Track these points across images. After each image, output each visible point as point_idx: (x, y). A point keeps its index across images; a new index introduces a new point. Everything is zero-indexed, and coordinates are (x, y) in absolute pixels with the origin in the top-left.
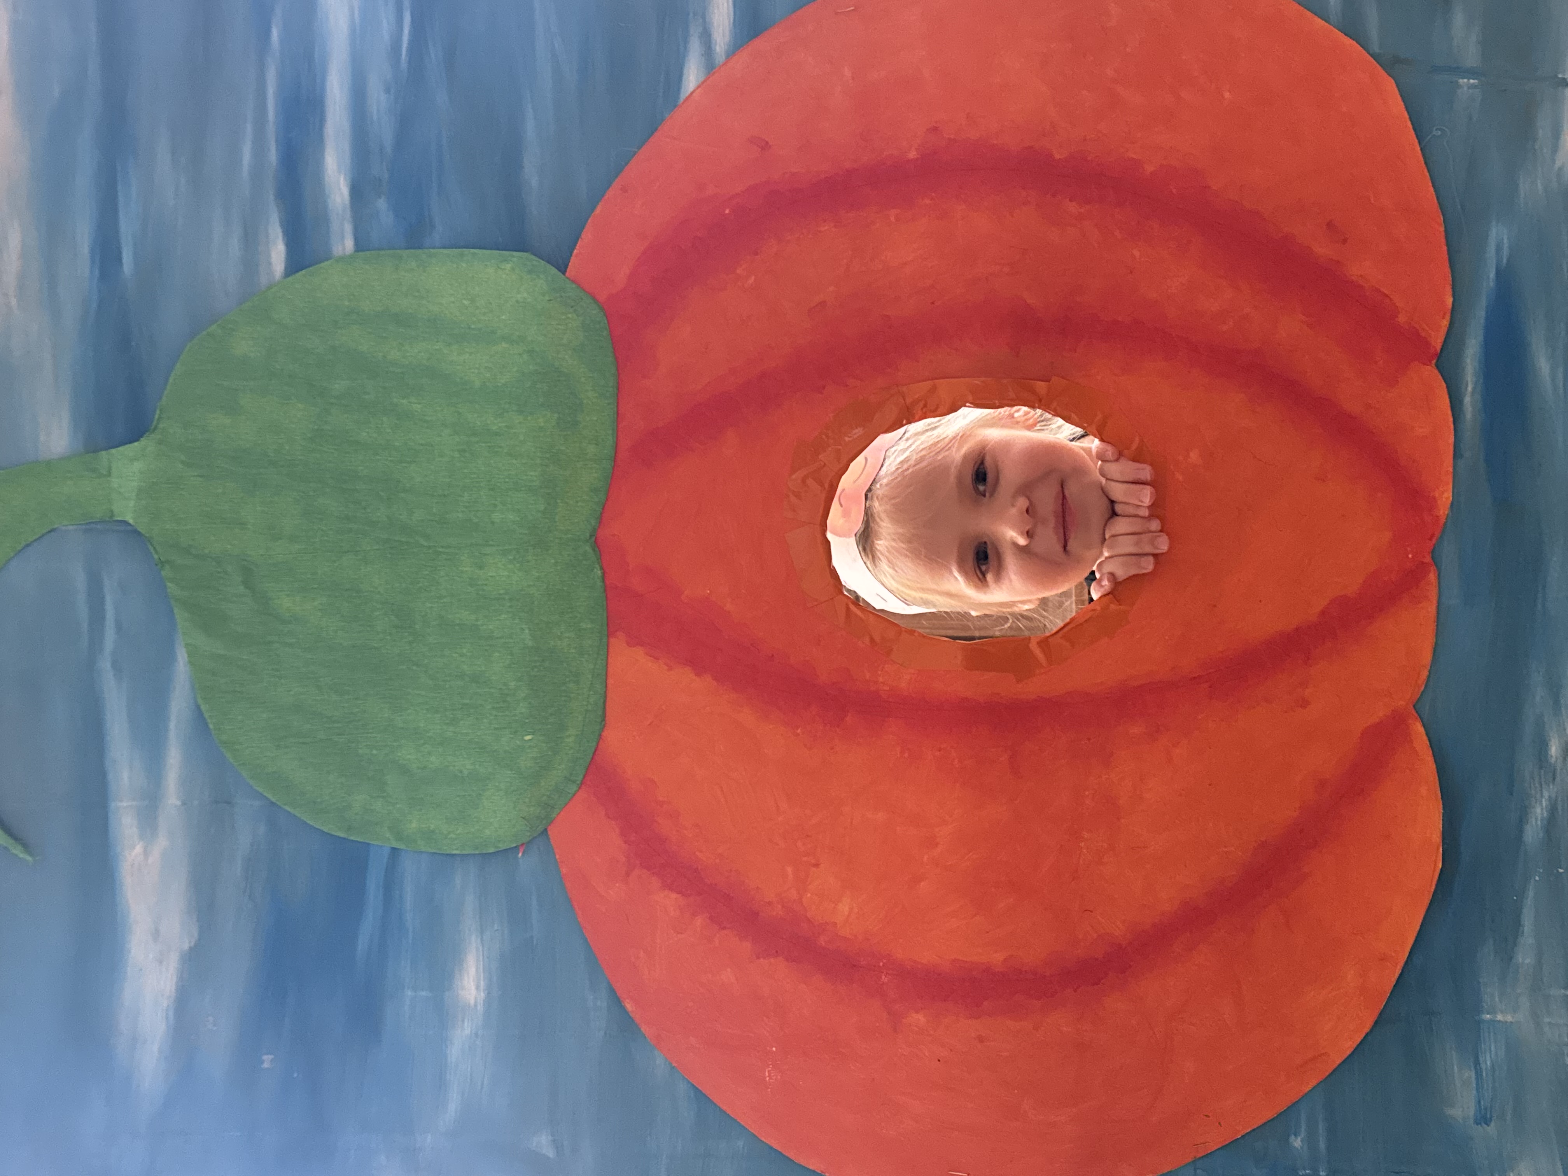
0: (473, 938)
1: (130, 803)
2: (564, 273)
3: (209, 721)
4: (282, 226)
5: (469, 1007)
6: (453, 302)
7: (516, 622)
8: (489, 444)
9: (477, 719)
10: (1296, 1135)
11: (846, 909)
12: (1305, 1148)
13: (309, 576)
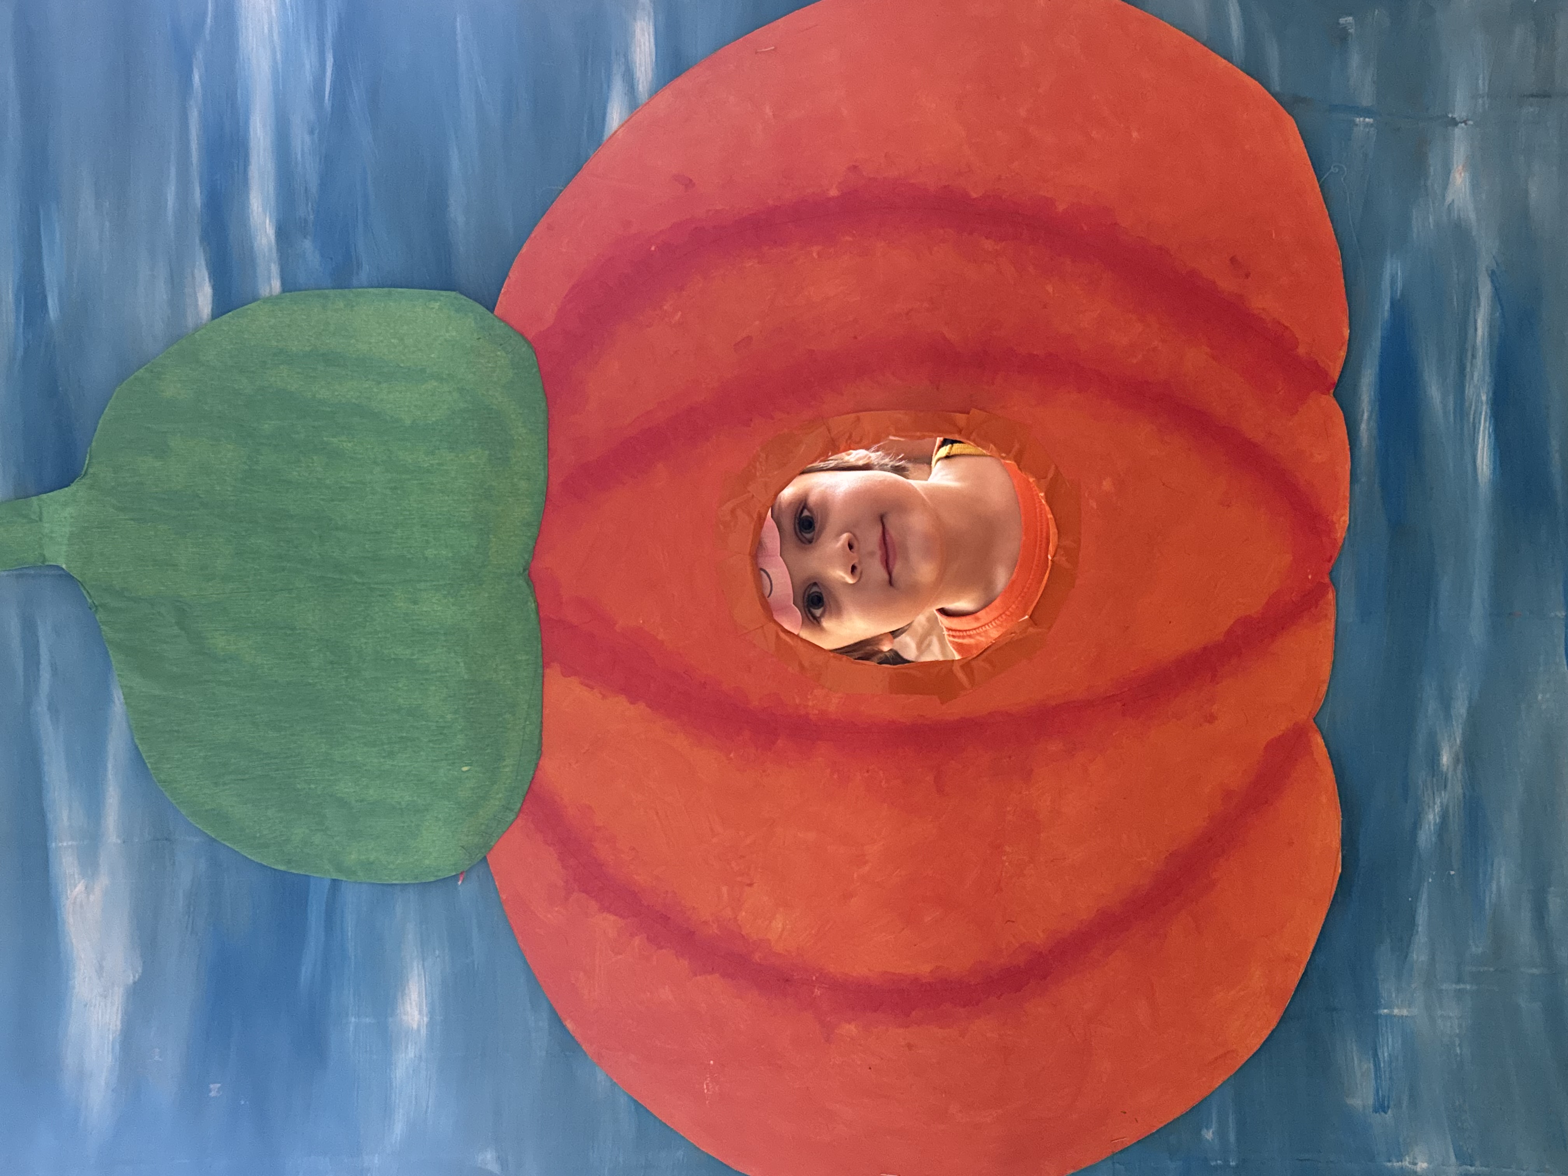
0: (415, 964)
1: (70, 843)
2: (492, 310)
3: (147, 761)
4: (208, 269)
5: (412, 1030)
6: (382, 341)
7: (451, 656)
8: (421, 481)
9: (414, 752)
10: (1208, 1129)
11: (780, 925)
12: (1216, 1141)
13: (243, 615)
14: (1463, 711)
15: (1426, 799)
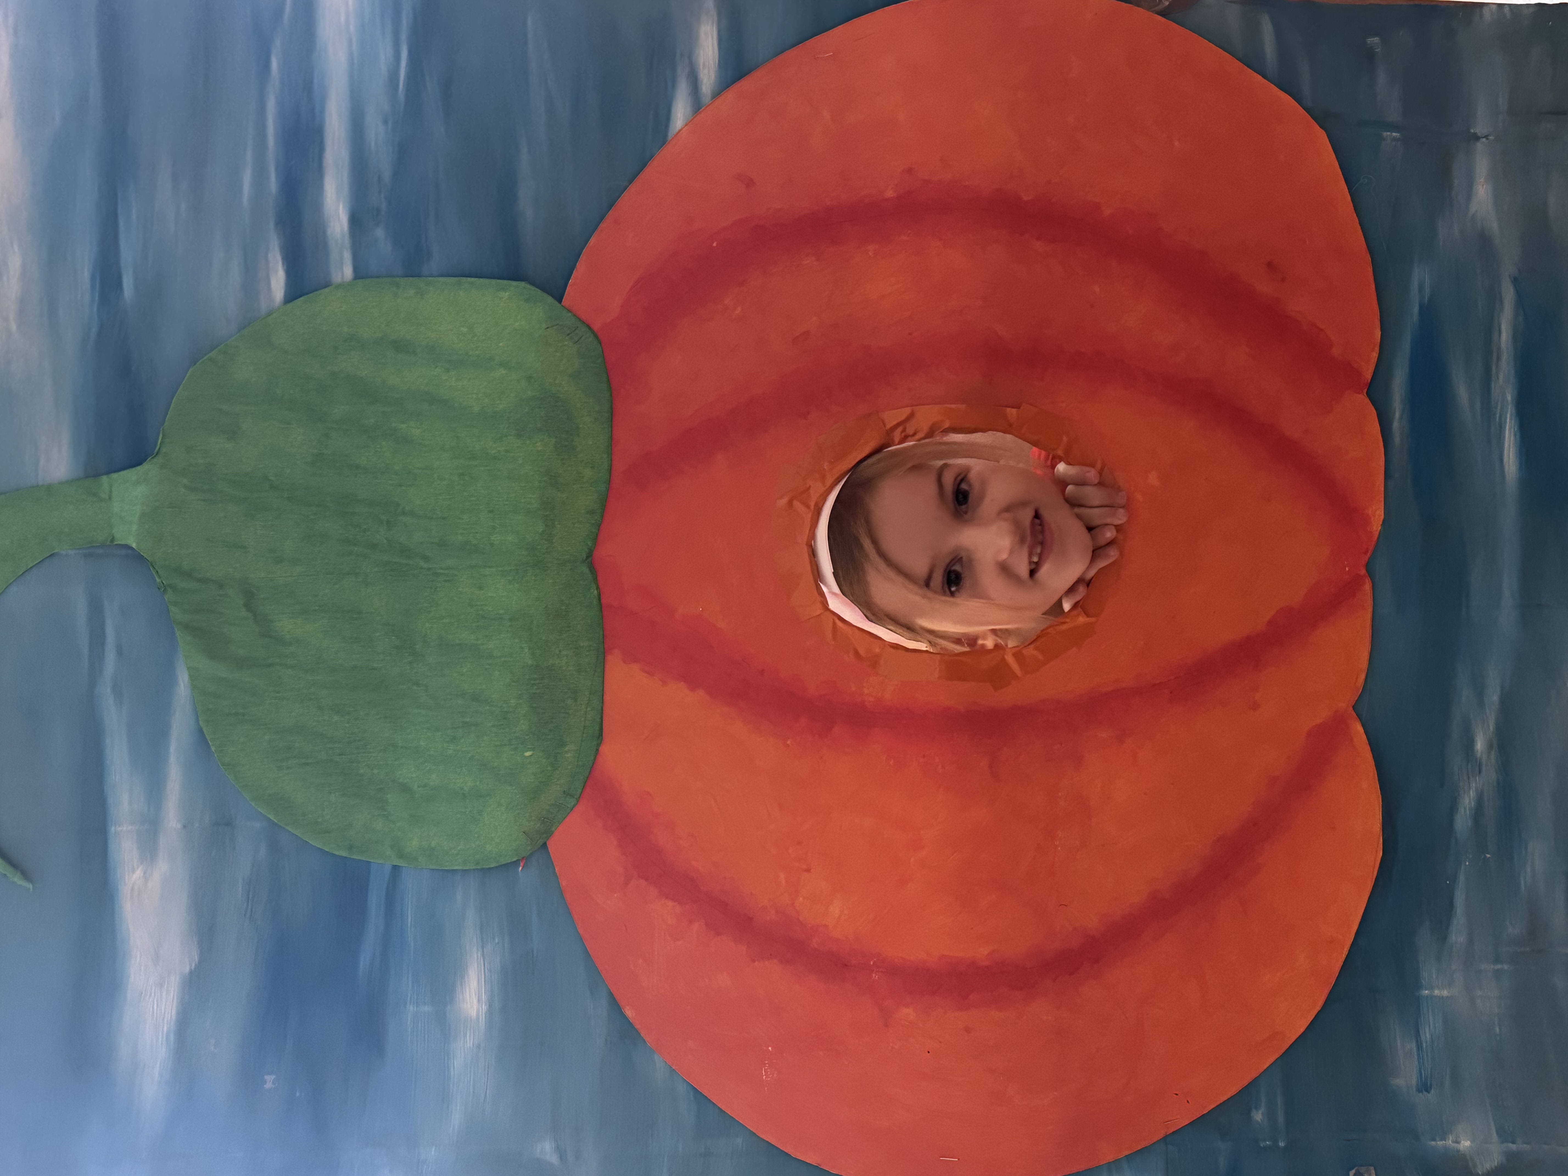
2: (560, 301)
3: (211, 744)
6: (451, 330)
7: (516, 641)
8: (488, 468)
9: (478, 737)
11: (838, 911)
13: (310, 598)
14: (1495, 698)
15: (1461, 784)
